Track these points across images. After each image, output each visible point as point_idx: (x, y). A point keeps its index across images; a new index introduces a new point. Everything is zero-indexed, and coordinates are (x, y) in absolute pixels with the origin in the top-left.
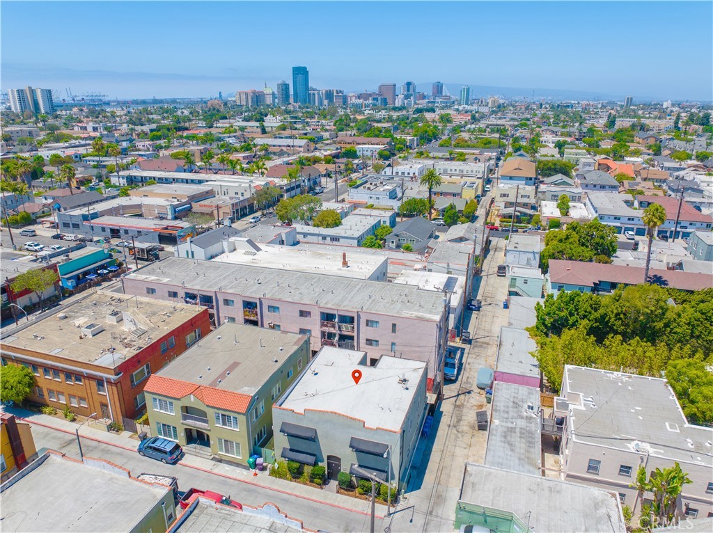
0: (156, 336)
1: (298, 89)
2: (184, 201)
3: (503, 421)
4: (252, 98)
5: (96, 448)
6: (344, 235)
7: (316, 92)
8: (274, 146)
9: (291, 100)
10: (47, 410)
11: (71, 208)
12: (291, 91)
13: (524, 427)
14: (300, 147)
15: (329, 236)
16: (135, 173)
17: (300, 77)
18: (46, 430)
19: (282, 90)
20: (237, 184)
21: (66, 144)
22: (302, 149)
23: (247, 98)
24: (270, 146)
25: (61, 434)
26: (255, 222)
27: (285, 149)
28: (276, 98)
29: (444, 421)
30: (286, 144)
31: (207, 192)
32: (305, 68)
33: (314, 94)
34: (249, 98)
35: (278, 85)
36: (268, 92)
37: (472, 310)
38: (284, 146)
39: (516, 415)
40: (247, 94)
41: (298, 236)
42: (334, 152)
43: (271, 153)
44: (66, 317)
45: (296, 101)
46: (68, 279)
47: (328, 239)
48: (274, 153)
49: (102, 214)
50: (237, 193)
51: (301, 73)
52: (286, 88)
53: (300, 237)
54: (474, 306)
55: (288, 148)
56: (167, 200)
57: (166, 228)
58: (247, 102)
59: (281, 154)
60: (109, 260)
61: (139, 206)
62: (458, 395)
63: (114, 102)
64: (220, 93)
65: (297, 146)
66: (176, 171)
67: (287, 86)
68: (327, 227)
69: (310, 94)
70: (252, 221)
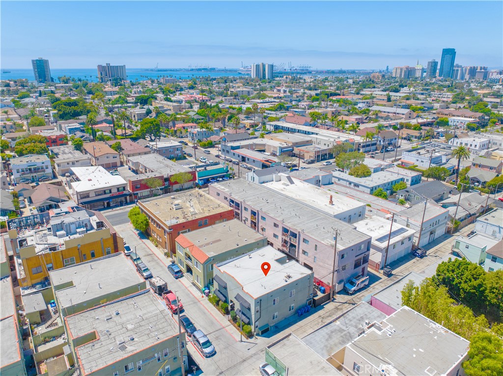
0: (198, 217)
1: (444, 66)
2: (290, 145)
3: (342, 324)
4: (405, 72)
5: (156, 260)
6: (363, 184)
7: (460, 69)
8: (384, 112)
9: (437, 75)
10: (151, 238)
11: (230, 141)
12: (439, 67)
13: (351, 332)
14: (403, 114)
15: (353, 183)
16: (280, 124)
17: (448, 57)
18: (146, 247)
19: (431, 66)
20: (327, 139)
21: (261, 101)
22: (404, 116)
23: (401, 72)
24: (381, 112)
25: (148, 250)
26: (327, 165)
27: (391, 115)
28: (425, 72)
29: (321, 312)
30: (393, 111)
31: (308, 141)
32: (454, 49)
33: (458, 70)
34: (403, 72)
35: (429, 62)
36: (419, 68)
37: (416, 256)
38: (391, 113)
39: (354, 324)
40: (401, 69)
41: (333, 179)
42: (428, 120)
43: (379, 117)
44: (174, 198)
45: (440, 76)
46: (201, 180)
47: (352, 184)
48: (382, 118)
49: (242, 147)
50: (325, 144)
51: (449, 53)
52: (435, 65)
53: (334, 180)
54: (418, 254)
55: (394, 114)
56: (281, 144)
57: (267, 161)
58: (401, 75)
59: (387, 118)
60: (225, 174)
61: (264, 145)
62: (346, 303)
63: (315, 71)
64: (388, 67)
65: (401, 114)
66: (304, 125)
67: (436, 63)
68: (357, 177)
69: (453, 70)
70: (325, 164)
